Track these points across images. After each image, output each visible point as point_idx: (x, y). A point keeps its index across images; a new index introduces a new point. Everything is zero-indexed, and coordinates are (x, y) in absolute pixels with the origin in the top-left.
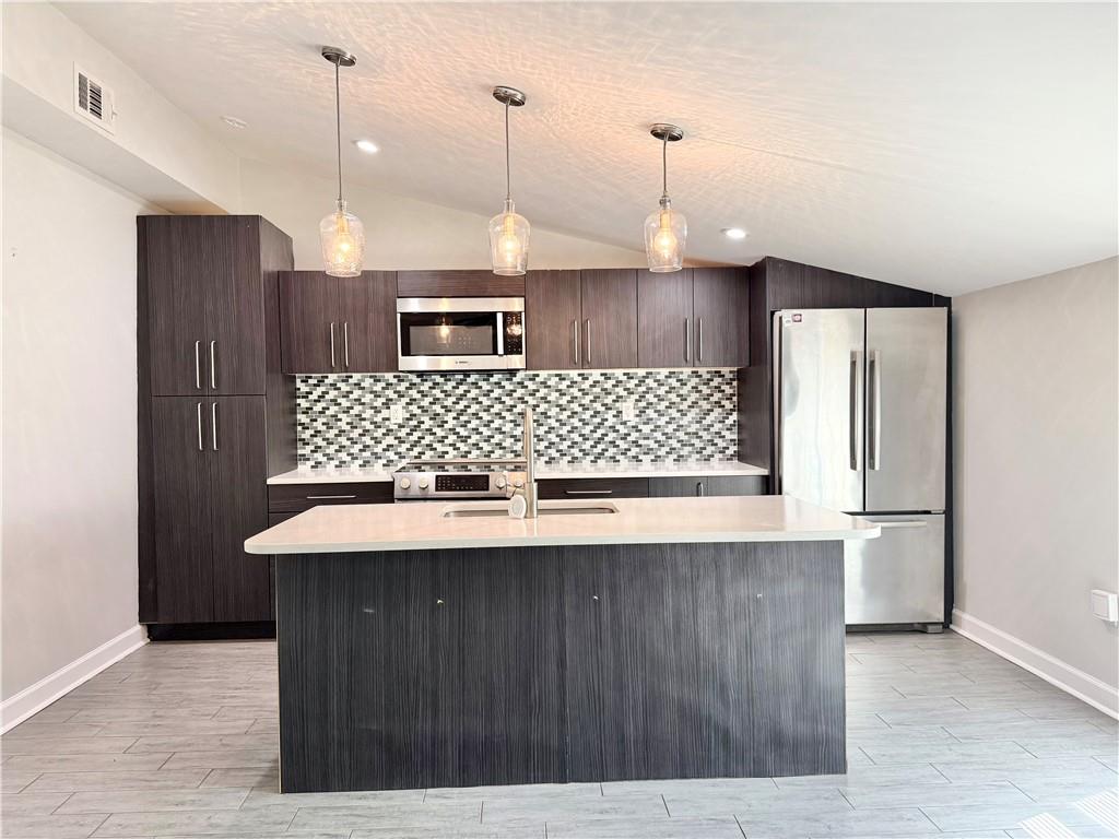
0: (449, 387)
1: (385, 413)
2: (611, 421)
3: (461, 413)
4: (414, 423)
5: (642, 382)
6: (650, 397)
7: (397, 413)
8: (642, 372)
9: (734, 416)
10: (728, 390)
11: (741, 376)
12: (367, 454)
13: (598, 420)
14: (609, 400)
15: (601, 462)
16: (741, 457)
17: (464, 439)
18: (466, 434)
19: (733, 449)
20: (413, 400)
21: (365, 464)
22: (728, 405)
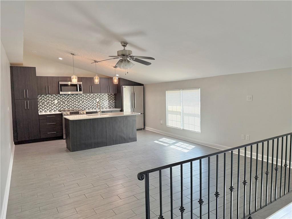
0: (65, 97)
1: (53, 102)
2: (95, 102)
3: (68, 101)
4: (59, 103)
5: (100, 96)
6: (101, 98)
7: (56, 102)
8: (100, 94)
9: (114, 101)
10: (113, 97)
11: (115, 95)
12: (50, 109)
13: (93, 102)
14: (94, 99)
15: (93, 109)
16: (115, 107)
17: (69, 106)
18: (69, 105)
19: (114, 106)
20: (59, 99)
21: (50, 111)
22: (113, 99)
